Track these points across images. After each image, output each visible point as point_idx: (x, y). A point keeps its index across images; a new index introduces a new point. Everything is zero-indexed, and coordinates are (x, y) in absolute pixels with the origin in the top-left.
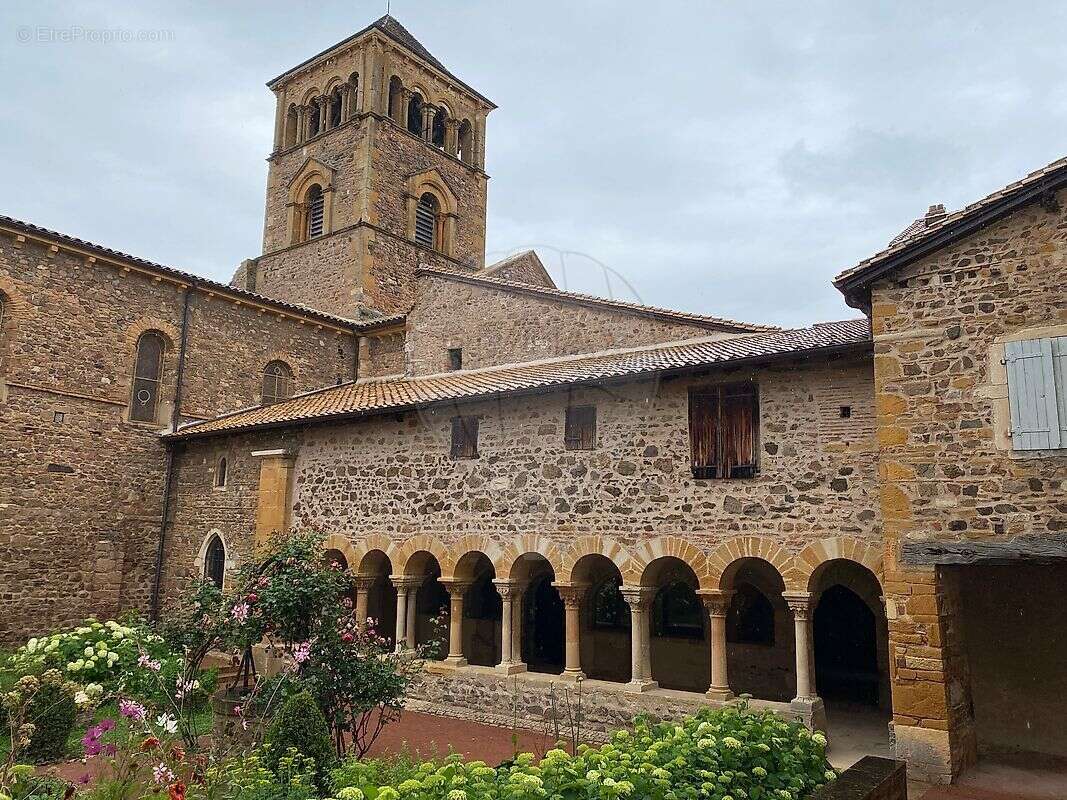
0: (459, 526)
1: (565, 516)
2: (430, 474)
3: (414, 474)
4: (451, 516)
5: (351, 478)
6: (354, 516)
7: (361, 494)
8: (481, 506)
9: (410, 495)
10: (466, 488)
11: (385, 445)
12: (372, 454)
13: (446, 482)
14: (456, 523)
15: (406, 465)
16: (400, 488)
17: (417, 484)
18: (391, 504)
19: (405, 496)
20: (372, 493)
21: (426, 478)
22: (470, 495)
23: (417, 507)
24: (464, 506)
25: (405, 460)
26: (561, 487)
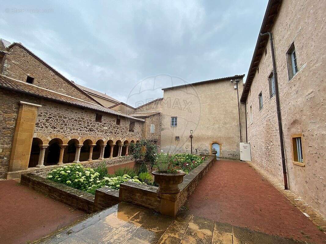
0: (98, 135)
1: (115, 134)
2: (91, 123)
3: (86, 123)
4: (96, 133)
5: (64, 120)
6: (66, 130)
7: (69, 124)
8: (102, 131)
9: (85, 127)
10: (99, 128)
11: (77, 114)
12: (73, 115)
13: (95, 126)
14: (97, 134)
15: (84, 120)
16: (82, 125)
17: (87, 125)
18: (79, 128)
19: (83, 127)
20: (73, 125)
21: (89, 124)
22: (100, 129)
23: (87, 130)
24: (98, 131)
25: (84, 119)
26: (115, 130)
